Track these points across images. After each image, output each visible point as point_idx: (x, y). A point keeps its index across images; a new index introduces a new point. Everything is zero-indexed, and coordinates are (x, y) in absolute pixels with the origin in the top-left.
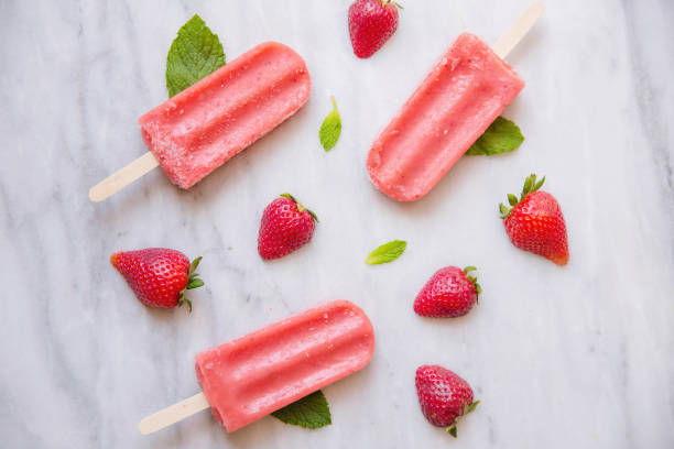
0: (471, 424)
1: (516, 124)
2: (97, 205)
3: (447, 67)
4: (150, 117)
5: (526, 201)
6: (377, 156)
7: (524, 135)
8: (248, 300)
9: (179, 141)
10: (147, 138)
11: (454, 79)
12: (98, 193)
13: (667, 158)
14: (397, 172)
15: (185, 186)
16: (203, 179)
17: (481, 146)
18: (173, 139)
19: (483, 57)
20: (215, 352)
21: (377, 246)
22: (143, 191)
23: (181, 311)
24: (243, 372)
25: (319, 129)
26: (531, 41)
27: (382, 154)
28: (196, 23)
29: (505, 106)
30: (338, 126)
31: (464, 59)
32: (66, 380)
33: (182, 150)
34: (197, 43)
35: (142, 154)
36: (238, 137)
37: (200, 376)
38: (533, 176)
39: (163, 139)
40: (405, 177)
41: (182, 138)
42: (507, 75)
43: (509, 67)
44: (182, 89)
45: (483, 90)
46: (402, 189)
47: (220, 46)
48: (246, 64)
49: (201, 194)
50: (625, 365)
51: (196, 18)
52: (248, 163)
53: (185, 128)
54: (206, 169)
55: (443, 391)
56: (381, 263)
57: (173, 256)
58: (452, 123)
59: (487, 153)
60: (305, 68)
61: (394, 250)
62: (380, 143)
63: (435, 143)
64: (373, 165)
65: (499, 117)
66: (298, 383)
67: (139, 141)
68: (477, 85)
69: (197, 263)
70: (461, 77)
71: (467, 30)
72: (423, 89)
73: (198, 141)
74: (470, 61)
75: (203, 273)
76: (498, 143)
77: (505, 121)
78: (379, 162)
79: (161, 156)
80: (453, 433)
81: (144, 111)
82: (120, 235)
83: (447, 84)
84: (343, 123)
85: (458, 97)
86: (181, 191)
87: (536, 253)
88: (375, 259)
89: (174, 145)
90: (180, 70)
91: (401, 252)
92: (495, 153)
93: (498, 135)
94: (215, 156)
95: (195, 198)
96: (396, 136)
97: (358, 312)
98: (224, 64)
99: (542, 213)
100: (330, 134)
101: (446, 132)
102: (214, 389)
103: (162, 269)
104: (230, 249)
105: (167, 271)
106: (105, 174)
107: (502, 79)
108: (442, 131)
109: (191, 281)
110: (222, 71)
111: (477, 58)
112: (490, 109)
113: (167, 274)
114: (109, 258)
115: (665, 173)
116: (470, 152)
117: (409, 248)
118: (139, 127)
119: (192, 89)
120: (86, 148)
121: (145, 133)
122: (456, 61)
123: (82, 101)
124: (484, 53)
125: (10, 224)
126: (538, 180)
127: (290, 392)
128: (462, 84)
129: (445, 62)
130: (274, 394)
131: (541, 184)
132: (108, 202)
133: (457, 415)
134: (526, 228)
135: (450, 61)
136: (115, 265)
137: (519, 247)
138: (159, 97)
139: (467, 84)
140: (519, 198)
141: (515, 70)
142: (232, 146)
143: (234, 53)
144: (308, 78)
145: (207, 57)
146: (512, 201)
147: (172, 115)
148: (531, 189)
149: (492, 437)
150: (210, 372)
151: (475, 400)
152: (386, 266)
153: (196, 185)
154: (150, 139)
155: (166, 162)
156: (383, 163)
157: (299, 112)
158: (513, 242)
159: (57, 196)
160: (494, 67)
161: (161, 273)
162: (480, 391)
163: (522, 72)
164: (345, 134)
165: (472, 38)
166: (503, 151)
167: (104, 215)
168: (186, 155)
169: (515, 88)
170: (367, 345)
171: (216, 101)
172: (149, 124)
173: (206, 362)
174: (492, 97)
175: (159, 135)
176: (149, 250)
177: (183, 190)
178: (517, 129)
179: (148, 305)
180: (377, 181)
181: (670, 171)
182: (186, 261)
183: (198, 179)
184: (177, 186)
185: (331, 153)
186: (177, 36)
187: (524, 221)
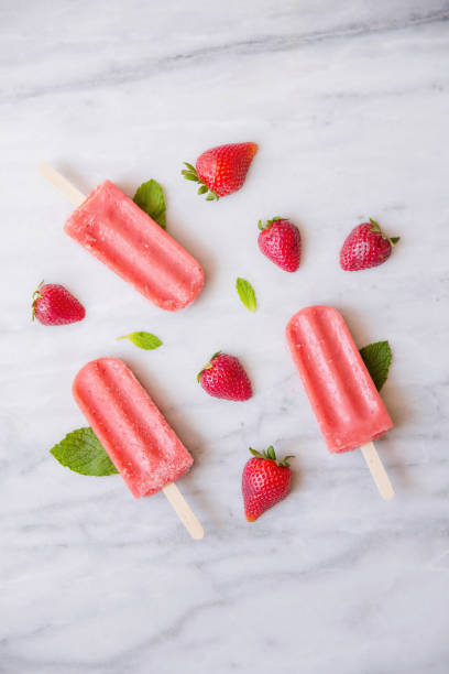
0: (389, 225)
1: (140, 186)
2: (207, 533)
3: (93, 244)
4: (135, 490)
5: (204, 180)
6: (167, 303)
7: (149, 179)
8: (284, 409)
9: (154, 466)
10: (152, 492)
11: (103, 239)
12: (197, 532)
13: (168, 59)
14: (180, 287)
15: (191, 462)
16: (186, 446)
17: (158, 216)
18: (152, 471)
19: (85, 214)
20: (327, 437)
21: (242, 303)
22: (197, 496)
23: (293, 465)
24: (344, 414)
25: (143, 350)
26: (70, 173)
27: (164, 300)
28: (56, 451)
29: (126, 196)
30: (141, 334)
31: (86, 230)
32: (350, 558)
33: (162, 463)
34: (73, 451)
35: (164, 496)
36: (151, 418)
37: (347, 449)
38: (183, 172)
39: (153, 480)
40: (184, 280)
41: (151, 464)
42: (99, 196)
43: (93, 193)
44: (111, 463)
45: (112, 214)
46: (193, 282)
47: (76, 432)
48: (91, 410)
49: (197, 448)
50: (340, 96)
51: (52, 451)
52: (172, 409)
53: (144, 462)
54: (177, 445)
55: (361, 248)
56: (255, 299)
57: (249, 471)
58: (139, 241)
59: (164, 210)
60: (93, 363)
61: (244, 288)
62: (156, 301)
63: (156, 255)
64: (174, 306)
65: (134, 200)
66: (354, 369)
67: (153, 499)
68: (107, 220)
69: (254, 452)
70: (101, 233)
72: (110, 264)
73: (154, 450)
74: (88, 226)
75: (262, 445)
76: (156, 201)
77: (136, 196)
78: (171, 302)
79: (167, 481)
80: (395, 240)
81: (129, 494)
82: (231, 515)
83: (107, 245)
84: (139, 330)
85: (118, 235)
86: (195, 464)
87: (247, 170)
88: (251, 299)
89: (158, 470)
90: (95, 465)
91: (246, 283)
92: (164, 204)
93: (148, 201)
94: (167, 437)
95: (200, 453)
96: (150, 287)
97: (295, 319)
98: (90, 428)
99: (214, 166)
100: (148, 341)
101: (147, 246)
102: (357, 438)
103: (259, 481)
104: (242, 424)
105: (260, 476)
106: (181, 527)
107: (103, 199)
108: (145, 249)
109: (269, 457)
110: (96, 431)
111: (85, 220)
112: (128, 208)
113: (263, 476)
114: (252, 524)
115: (181, 61)
116: (163, 226)
117: (242, 276)
118: (142, 498)
119: (112, 456)
120: (159, 542)
121: (148, 494)
122: (88, 237)
123: (121, 545)
124: (80, 215)
125: (222, 603)
126: (187, 169)
127: (360, 375)
128: (107, 232)
129: (89, 247)
130: (362, 388)
131: (189, 166)
132: (204, 524)
133: (381, 238)
134: (226, 180)
135: (88, 242)
136: (256, 518)
137: (242, 184)
138: (117, 482)
139: (107, 228)
140: (201, 185)
141: (96, 188)
142: (158, 423)
143: (81, 421)
144: (102, 359)
145: (84, 442)
146: (204, 190)
147: (133, 472)
148: (194, 174)
149: (400, 207)
150: (344, 441)
151: (369, 222)
152: (257, 296)
153: (190, 451)
154: (153, 490)
155: (172, 477)
156: (172, 298)
157: (130, 367)
158: (238, 189)
159: (199, 565)
160: (92, 205)
161: (263, 481)
162: (361, 218)
163: (97, 180)
164: (147, 329)
165: (69, 224)
166: (162, 197)
167: (215, 527)
168: (166, 461)
169: (110, 188)
170: (322, 312)
171: (121, 436)
172: (140, 490)
173: (336, 446)
174: (117, 208)
175: (150, 482)
176: (244, 490)
177: (194, 463)
178: (143, 185)
179: (289, 492)
180: (188, 302)
181: (180, 56)
182: (253, 460)
183: (186, 450)
184: (191, 468)
185: (164, 341)
186: (67, 468)
187: (221, 181)
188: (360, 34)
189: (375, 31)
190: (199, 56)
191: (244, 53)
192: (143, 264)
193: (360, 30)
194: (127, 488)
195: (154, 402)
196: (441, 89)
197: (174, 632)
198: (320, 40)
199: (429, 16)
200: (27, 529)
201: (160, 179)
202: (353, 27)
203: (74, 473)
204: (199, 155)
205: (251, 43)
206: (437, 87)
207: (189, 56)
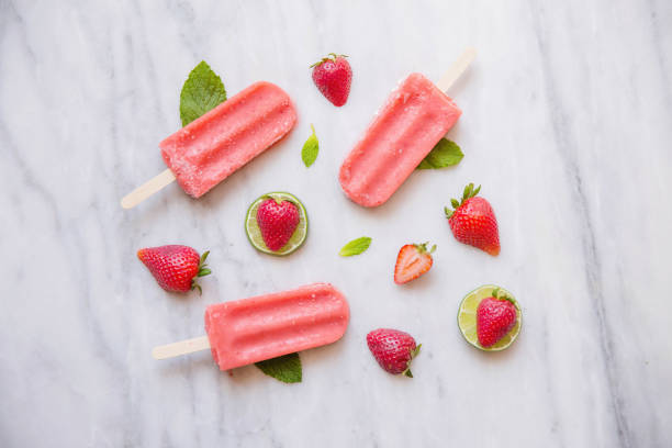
1: (458, 144)
3: (401, 100)
4: (169, 142)
5: (465, 205)
6: (347, 171)
7: (463, 152)
8: (246, 285)
9: (192, 160)
10: (167, 158)
11: (406, 110)
12: (128, 202)
13: (577, 170)
14: (363, 184)
15: (197, 196)
16: (211, 190)
17: (429, 162)
18: (187, 159)
19: (429, 92)
20: (223, 306)
21: (348, 242)
22: (162, 203)
23: (193, 294)
25: (301, 149)
26: (467, 79)
27: (350, 169)
28: (203, 67)
29: (448, 131)
30: (317, 147)
31: (413, 93)
32: (103, 351)
33: (194, 167)
34: (203, 83)
35: (163, 170)
36: (238, 157)
37: (207, 322)
38: (472, 185)
39: (179, 159)
40: (368, 188)
41: (194, 158)
42: (445, 105)
43: (450, 100)
44: (193, 119)
45: (429, 117)
46: (367, 197)
47: (222, 85)
48: (243, 99)
51: (203, 63)
52: (245, 177)
53: (196, 150)
54: (212, 182)
56: (351, 255)
57: (186, 251)
58: (405, 144)
59: (435, 167)
60: (289, 101)
61: (362, 245)
62: (349, 161)
63: (392, 160)
64: (344, 179)
65: (443, 139)
67: (160, 160)
68: (424, 113)
69: (205, 256)
70: (412, 107)
71: (416, 71)
72: (382, 117)
73: (206, 160)
74: (418, 95)
75: (211, 263)
76: (443, 159)
77: (448, 142)
78: (348, 175)
79: (177, 172)
81: (163, 137)
82: (144, 235)
83: (400, 114)
84: (320, 146)
85: (410, 124)
86: (192, 199)
87: (474, 245)
88: (351, 252)
89: (188, 165)
90: (191, 104)
91: (367, 246)
92: (441, 167)
93: (442, 153)
94: (219, 172)
95: (204, 205)
96: (362, 155)
98: (226, 99)
99: (477, 214)
100: (310, 154)
101: (400, 151)
102: (216, 334)
103: (178, 261)
104: (232, 245)
105: (182, 262)
106: (132, 187)
107: (444, 109)
108: (397, 150)
109: (201, 270)
110: (224, 105)
111: (424, 93)
112: (435, 132)
113: (182, 265)
114: (136, 254)
115: (576, 181)
116: (419, 167)
117: (374, 243)
118: (160, 150)
119: (201, 120)
120: (117, 166)
121: (164, 154)
122: (407, 95)
123: (114, 130)
124: (429, 88)
125: (58, 228)
126: (475, 189)
128: (413, 114)
129: (398, 96)
131: (477, 191)
132: (135, 209)
133: (407, 360)
134: (465, 225)
135: (402, 96)
136: (141, 259)
137: (460, 241)
138: (174, 126)
139: (417, 113)
140: (460, 202)
141: (454, 101)
142: (232, 164)
143: (233, 91)
144: (292, 110)
145: (212, 94)
146: (455, 204)
147: (185, 140)
148: (469, 195)
149: (441, 391)
150: (216, 320)
151: (417, 345)
152: (355, 256)
153: (204, 195)
154: (168, 159)
155: (181, 177)
156: (351, 177)
157: (285, 136)
158: (455, 236)
160: (437, 99)
161: (178, 264)
163: (461, 103)
164: (322, 152)
165: (419, 78)
166: (447, 165)
167: (130, 221)
168: (197, 171)
169: (454, 116)
170: (341, 324)
171: (220, 128)
172: (169, 147)
173: (215, 312)
174: (436, 123)
175: (176, 156)
176: (169, 246)
177: (194, 199)
178: (458, 148)
179: (167, 290)
180: (348, 191)
181: (579, 180)
182: (197, 255)
183: (207, 190)
184: (190, 196)
185: (311, 169)
186: (187, 78)
187: (464, 220)
188: (604, 350)
189: (607, 366)
190: (581, 199)
191: (584, 242)
192: (384, 148)
193: (608, 352)
194: (170, 134)
195: (253, 160)
196: (553, 430)
197: (30, 182)
198: (598, 314)
199: (622, 417)
200: (128, 39)
201: (465, 164)
202: (611, 345)
203: (183, 84)
204: (487, 199)
205: (594, 248)
206: (556, 426)
207: (579, 189)
